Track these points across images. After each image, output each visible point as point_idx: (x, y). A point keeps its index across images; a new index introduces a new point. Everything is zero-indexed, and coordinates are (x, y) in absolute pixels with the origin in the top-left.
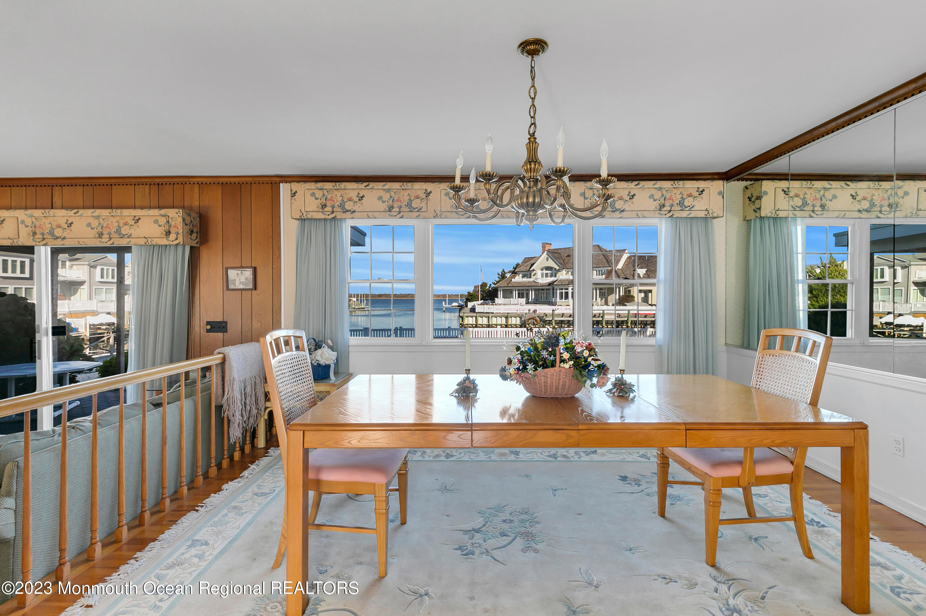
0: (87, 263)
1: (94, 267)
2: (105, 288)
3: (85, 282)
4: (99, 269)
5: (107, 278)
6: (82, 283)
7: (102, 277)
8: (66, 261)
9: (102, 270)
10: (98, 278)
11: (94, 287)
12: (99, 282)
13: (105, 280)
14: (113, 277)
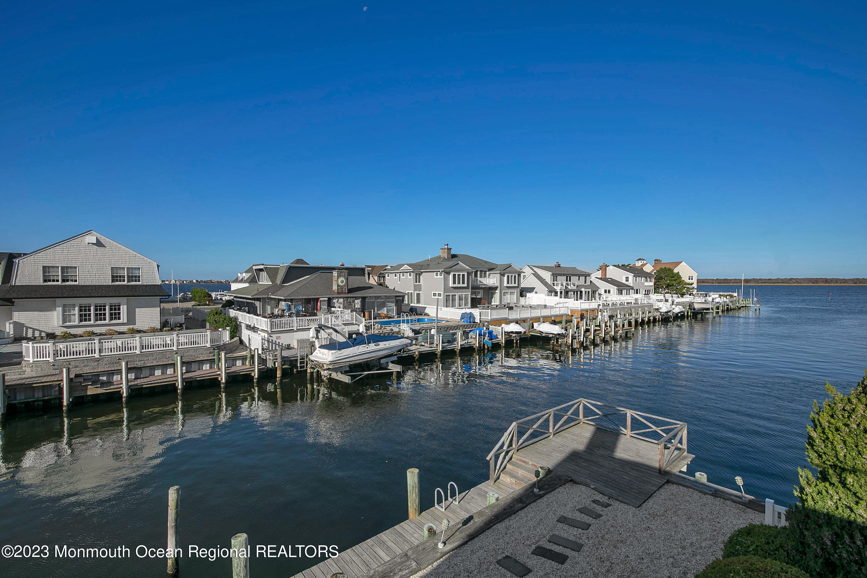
0: (499, 272)
1: (503, 275)
2: (509, 291)
3: (498, 287)
4: (506, 276)
5: (511, 283)
6: (496, 288)
7: (508, 283)
8: (486, 271)
9: (508, 276)
10: (505, 284)
11: (503, 291)
12: (506, 287)
13: (510, 285)
14: (515, 283)
